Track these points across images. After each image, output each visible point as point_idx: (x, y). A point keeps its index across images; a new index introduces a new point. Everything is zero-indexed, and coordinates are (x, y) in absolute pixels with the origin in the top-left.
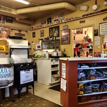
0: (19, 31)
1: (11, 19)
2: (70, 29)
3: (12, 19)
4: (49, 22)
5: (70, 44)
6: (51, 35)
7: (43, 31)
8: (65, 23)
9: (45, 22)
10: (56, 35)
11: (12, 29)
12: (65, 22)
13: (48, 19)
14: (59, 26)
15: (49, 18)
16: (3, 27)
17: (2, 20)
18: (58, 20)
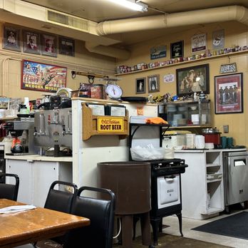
0: (89, 76)
1: (71, 44)
2: (242, 74)
3: (74, 44)
4: (177, 55)
5: (242, 112)
6: (182, 87)
7: (158, 76)
8: (226, 58)
9: (165, 53)
10: (198, 89)
11: (73, 73)
12: (228, 56)
13: (173, 46)
14: (208, 65)
15: (176, 44)
16: (51, 67)
17: (50, 49)
18: (204, 48)
